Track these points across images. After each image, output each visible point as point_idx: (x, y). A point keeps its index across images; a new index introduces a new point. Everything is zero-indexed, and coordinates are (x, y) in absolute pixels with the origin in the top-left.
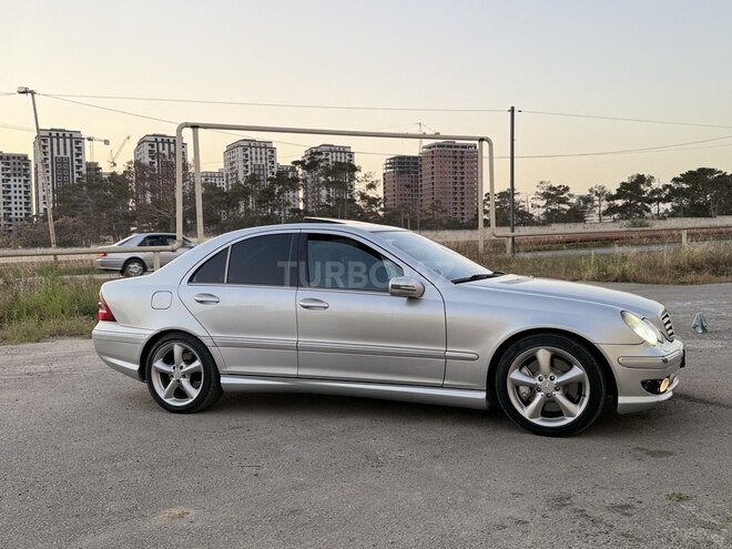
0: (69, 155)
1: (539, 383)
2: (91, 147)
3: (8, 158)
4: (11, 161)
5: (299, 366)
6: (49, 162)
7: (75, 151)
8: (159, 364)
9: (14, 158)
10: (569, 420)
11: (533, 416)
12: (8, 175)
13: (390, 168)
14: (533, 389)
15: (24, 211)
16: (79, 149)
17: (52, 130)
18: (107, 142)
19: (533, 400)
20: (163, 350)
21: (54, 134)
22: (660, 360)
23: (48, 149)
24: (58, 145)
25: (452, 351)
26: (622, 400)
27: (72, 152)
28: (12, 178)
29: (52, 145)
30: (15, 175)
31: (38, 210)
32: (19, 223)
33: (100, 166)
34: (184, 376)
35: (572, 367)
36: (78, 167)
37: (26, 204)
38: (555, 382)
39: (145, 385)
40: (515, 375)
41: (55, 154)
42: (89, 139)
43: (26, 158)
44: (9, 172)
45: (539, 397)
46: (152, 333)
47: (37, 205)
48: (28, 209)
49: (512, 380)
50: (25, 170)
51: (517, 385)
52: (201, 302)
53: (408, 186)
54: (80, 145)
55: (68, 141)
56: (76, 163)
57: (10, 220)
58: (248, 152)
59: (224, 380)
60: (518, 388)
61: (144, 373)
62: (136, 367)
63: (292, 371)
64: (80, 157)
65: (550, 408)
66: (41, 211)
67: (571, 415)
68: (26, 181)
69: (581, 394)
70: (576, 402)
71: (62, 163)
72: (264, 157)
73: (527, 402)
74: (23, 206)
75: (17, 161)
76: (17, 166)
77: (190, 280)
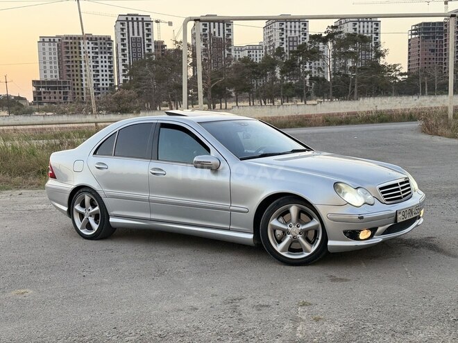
0: (141, 35)
1: (289, 228)
2: (159, 29)
3: (96, 39)
4: (98, 42)
5: (151, 212)
6: (126, 42)
7: (146, 32)
8: (77, 207)
9: (101, 39)
10: (306, 254)
11: (283, 251)
12: (97, 53)
13: (415, 34)
14: (285, 233)
15: (109, 82)
16: (149, 30)
17: (128, 15)
18: (170, 24)
19: (284, 240)
20: (78, 198)
21: (130, 18)
22: (356, 217)
23: (126, 31)
24: (133, 27)
25: (235, 206)
26: (330, 243)
27: (143, 33)
28: (99, 56)
29: (128, 27)
30: (101, 53)
31: (119, 81)
32: (105, 91)
33: (165, 44)
34: (91, 216)
35: (312, 219)
36: (149, 45)
37: (110, 76)
38: (300, 228)
39: (71, 220)
40: (274, 222)
41: (131, 35)
42: (157, 22)
43: (109, 39)
44: (97, 50)
45: (288, 238)
46: (73, 187)
47: (118, 77)
48: (112, 80)
49: (272, 225)
50: (109, 48)
51: (274, 230)
52: (98, 168)
53: (433, 51)
54: (150, 27)
55: (140, 23)
56: (146, 42)
57: (99, 89)
58: (284, 26)
59: (112, 220)
60: (275, 231)
61: (70, 213)
62: (66, 209)
63: (147, 216)
64: (150, 37)
65: (295, 246)
66: (121, 82)
67: (308, 251)
68: (110, 58)
69: (316, 237)
70: (312, 243)
71: (136, 42)
72: (297, 29)
73: (279, 242)
74: (108, 78)
75: (103, 41)
76: (103, 46)
77: (95, 153)
